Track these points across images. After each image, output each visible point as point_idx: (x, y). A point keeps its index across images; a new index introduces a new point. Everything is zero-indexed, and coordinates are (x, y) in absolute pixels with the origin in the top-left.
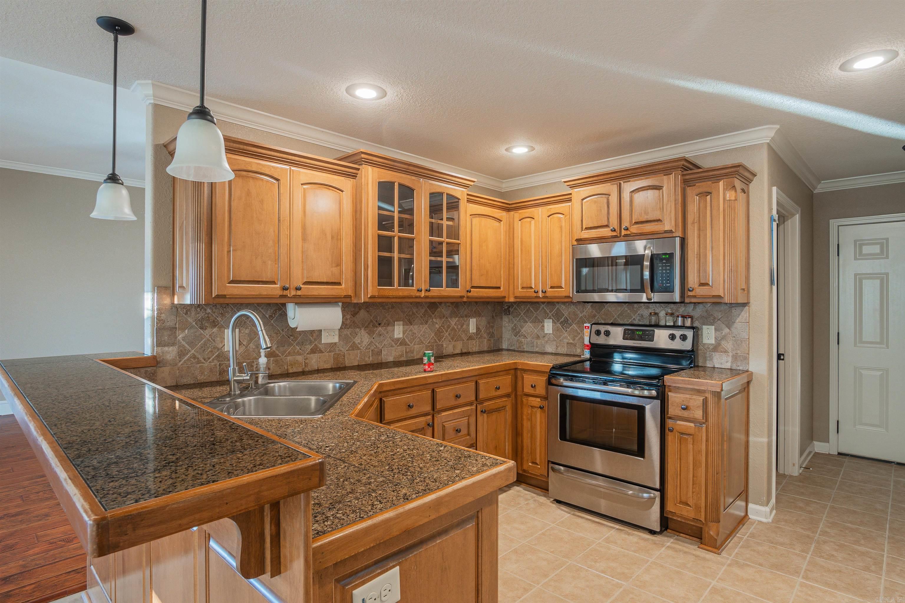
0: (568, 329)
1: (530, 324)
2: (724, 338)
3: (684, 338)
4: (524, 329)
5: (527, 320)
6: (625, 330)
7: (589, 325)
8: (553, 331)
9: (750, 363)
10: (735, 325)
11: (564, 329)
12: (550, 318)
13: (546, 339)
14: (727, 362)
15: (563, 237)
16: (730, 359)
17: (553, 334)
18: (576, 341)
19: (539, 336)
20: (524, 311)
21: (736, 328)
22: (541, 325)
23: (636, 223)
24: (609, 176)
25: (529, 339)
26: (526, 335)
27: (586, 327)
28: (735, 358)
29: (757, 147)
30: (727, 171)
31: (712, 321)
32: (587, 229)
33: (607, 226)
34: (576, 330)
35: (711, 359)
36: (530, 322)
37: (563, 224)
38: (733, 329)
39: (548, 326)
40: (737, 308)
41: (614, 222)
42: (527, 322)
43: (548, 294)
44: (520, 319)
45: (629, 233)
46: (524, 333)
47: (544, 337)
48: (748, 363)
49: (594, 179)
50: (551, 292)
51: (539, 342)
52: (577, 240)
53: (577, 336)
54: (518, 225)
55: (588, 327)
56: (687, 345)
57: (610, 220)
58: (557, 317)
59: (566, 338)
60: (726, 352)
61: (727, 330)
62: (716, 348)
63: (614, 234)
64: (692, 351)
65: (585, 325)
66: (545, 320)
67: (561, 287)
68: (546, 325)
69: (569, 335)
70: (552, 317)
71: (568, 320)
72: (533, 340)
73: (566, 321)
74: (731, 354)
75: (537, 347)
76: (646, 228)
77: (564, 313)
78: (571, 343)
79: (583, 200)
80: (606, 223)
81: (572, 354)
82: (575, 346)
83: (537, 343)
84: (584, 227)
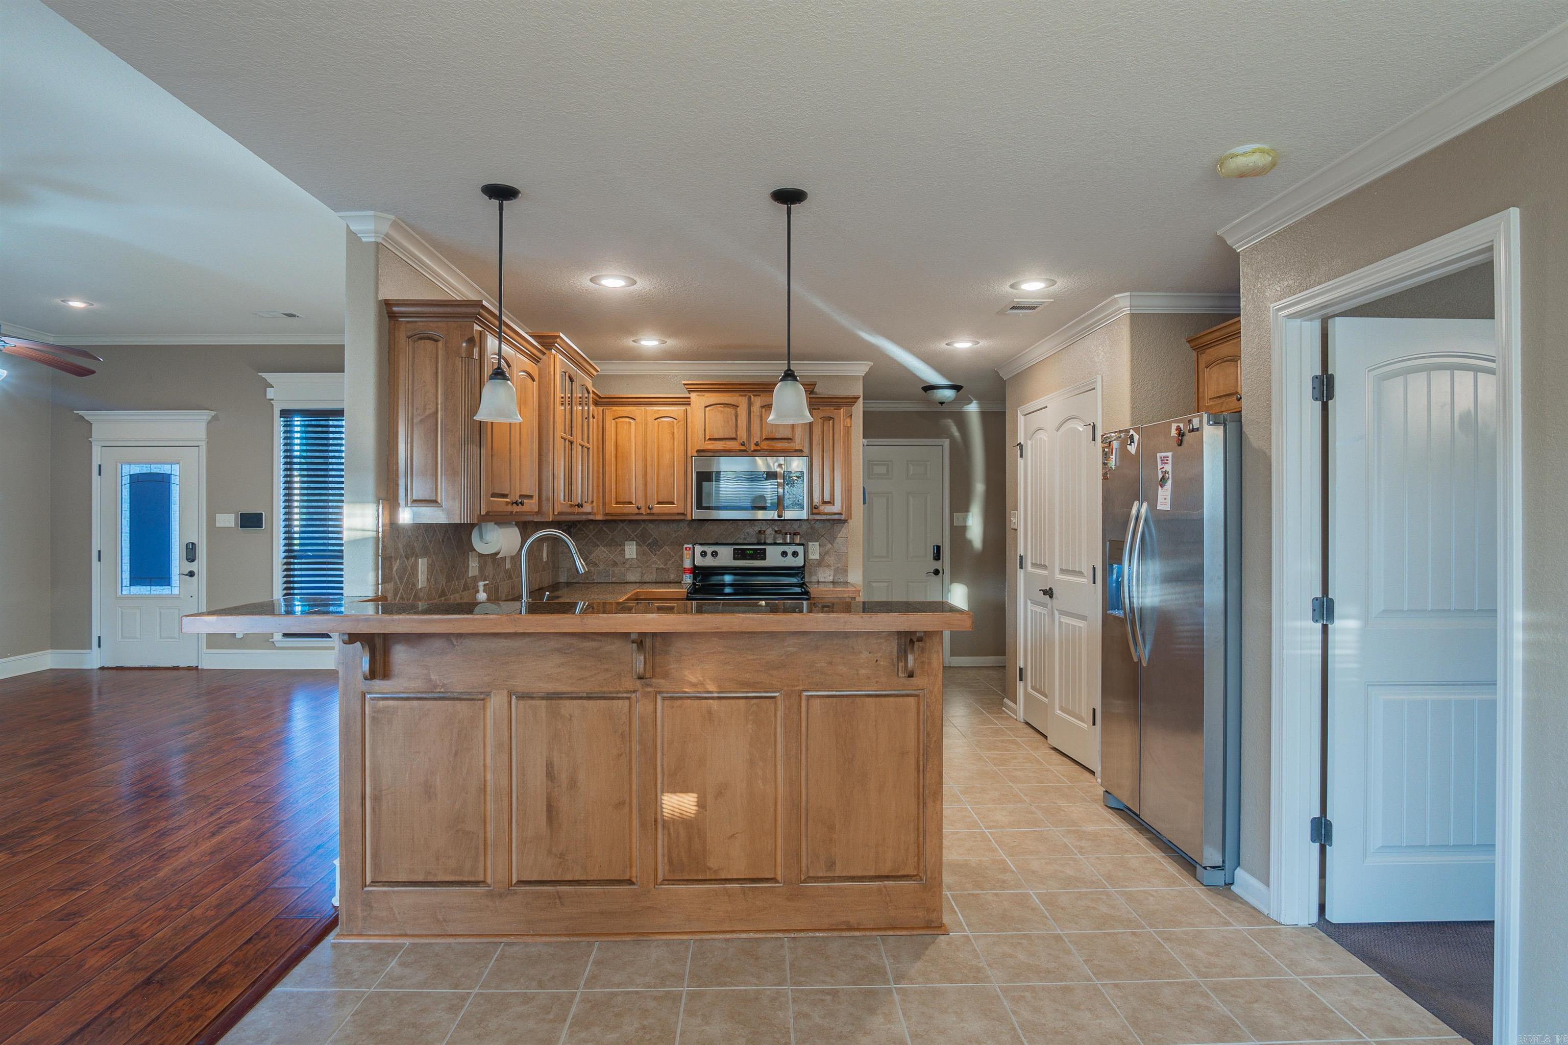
0: (658, 553)
1: (603, 548)
2: (827, 553)
3: (795, 554)
4: (594, 555)
5: (598, 543)
6: (734, 549)
7: (690, 546)
8: (637, 555)
9: (849, 575)
10: (837, 541)
11: (652, 552)
12: (633, 540)
13: (627, 566)
14: (830, 576)
15: (676, 444)
16: (832, 573)
17: (637, 559)
18: (668, 566)
19: (616, 563)
20: (594, 532)
21: (838, 543)
22: (620, 548)
23: (766, 439)
24: (739, 386)
25: (602, 568)
26: (597, 562)
27: (686, 548)
28: (837, 571)
29: (855, 378)
30: (848, 400)
31: (816, 538)
32: (710, 439)
33: (735, 439)
34: (669, 553)
35: (816, 575)
36: (604, 546)
37: (676, 431)
38: (835, 545)
39: (631, 550)
40: (839, 525)
41: (742, 434)
42: (599, 546)
43: (654, 511)
44: (587, 543)
45: (759, 448)
46: (594, 560)
47: (624, 563)
48: (847, 576)
49: (722, 386)
50: (657, 508)
51: (616, 570)
52: (698, 451)
53: (670, 560)
54: (610, 425)
55: (690, 548)
56: (799, 562)
57: (738, 433)
58: (642, 540)
59: (655, 563)
60: (829, 566)
61: (829, 546)
62: (820, 563)
63: (743, 448)
64: (804, 566)
65: (686, 546)
66: (626, 542)
67: (673, 503)
68: (627, 548)
69: (659, 560)
70: (635, 539)
71: (657, 541)
72: (607, 568)
73: (655, 542)
74: (833, 568)
75: (613, 576)
76: (777, 445)
77: (652, 533)
78: (662, 569)
79: (706, 407)
80: (734, 436)
81: (664, 581)
82: (668, 571)
83: (613, 571)
84: (707, 438)
